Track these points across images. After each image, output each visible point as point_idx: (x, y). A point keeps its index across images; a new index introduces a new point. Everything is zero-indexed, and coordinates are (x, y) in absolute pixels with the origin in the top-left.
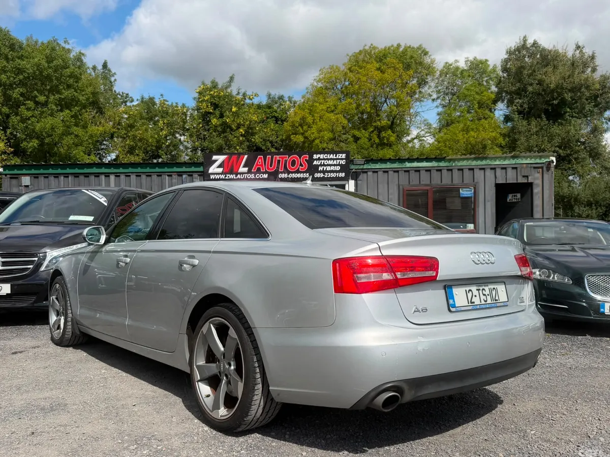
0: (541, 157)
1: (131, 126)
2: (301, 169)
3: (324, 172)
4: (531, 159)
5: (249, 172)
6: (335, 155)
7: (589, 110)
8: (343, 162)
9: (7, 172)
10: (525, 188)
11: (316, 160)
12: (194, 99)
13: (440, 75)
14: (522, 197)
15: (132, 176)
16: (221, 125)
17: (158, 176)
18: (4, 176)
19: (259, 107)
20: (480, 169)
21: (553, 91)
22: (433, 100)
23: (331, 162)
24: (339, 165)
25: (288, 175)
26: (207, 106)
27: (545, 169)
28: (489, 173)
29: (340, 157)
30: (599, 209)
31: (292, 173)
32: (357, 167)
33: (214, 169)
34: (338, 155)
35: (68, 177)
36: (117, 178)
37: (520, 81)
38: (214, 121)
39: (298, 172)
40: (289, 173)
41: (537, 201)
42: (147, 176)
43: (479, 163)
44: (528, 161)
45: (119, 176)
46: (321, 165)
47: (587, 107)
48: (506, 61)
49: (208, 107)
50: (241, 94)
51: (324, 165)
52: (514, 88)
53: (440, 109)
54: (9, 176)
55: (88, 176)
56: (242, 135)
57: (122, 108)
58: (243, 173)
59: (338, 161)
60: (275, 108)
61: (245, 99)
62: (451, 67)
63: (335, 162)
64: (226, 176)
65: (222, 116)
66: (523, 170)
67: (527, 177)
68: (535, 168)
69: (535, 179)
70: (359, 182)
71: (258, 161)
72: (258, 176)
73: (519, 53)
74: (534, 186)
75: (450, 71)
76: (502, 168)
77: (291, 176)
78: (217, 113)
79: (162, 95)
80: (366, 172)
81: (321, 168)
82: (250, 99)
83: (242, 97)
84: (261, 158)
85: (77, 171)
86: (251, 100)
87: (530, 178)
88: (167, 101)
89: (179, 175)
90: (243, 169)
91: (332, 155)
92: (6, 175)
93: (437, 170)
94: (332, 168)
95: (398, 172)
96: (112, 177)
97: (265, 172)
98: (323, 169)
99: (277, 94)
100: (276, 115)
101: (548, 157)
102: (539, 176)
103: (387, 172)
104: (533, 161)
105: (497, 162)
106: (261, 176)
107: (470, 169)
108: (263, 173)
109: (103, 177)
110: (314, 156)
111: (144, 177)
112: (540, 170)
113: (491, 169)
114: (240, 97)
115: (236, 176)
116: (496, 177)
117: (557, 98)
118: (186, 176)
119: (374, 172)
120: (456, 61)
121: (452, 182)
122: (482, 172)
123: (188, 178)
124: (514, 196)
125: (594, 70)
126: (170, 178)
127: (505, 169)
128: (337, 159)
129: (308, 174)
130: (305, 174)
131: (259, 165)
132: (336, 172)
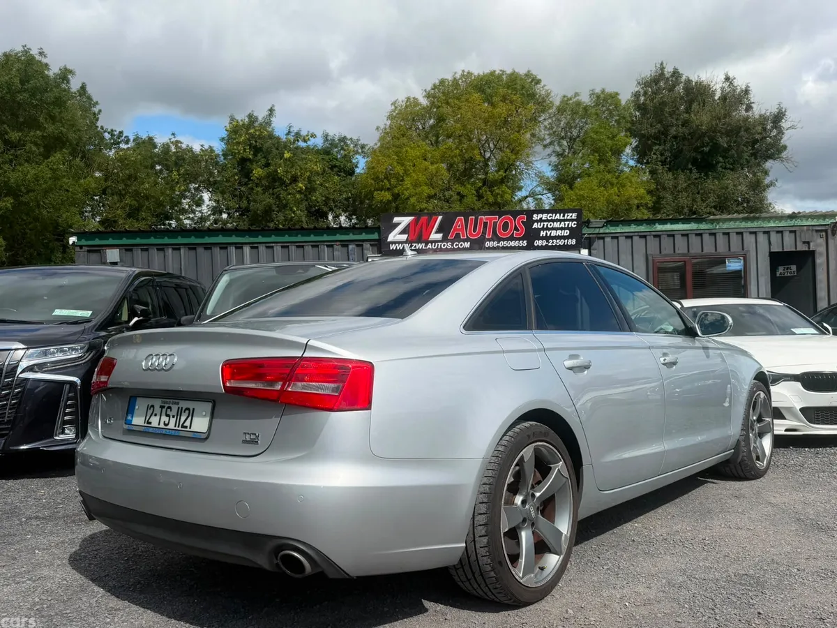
0: (825, 217)
1: (133, 178)
2: (516, 234)
3: (547, 238)
4: (813, 219)
5: (445, 239)
6: (562, 215)
7: (746, 159)
8: (573, 225)
9: (83, 242)
10: (804, 258)
11: (537, 221)
12: (222, 139)
14: (798, 269)
15: (275, 248)
16: (267, 177)
17: (313, 246)
18: (78, 249)
19: (318, 152)
20: (751, 233)
21: (703, 135)
23: (556, 225)
24: (568, 228)
25: (498, 243)
26: (245, 149)
27: (829, 232)
28: (762, 238)
29: (569, 218)
31: (504, 240)
32: (591, 231)
33: (394, 237)
34: (566, 215)
35: (179, 249)
37: (660, 121)
38: (257, 172)
39: (511, 238)
40: (499, 240)
41: (821, 275)
42: (298, 247)
43: (749, 224)
44: (810, 222)
45: (257, 247)
46: (543, 229)
48: (636, 95)
49: (246, 152)
50: (293, 134)
51: (547, 229)
52: (653, 131)
54: (86, 249)
55: (210, 248)
56: (299, 192)
58: (435, 242)
59: (567, 223)
60: (335, 153)
61: (298, 141)
62: (571, 102)
63: (562, 225)
64: (411, 246)
65: (268, 164)
66: (802, 235)
67: (808, 243)
68: (817, 231)
69: (817, 245)
70: (592, 251)
71: (457, 223)
72: (456, 245)
73: (656, 84)
74: (817, 256)
75: (570, 108)
76: (778, 232)
77: (502, 244)
78: (260, 159)
80: (603, 238)
81: (543, 233)
82: (305, 141)
83: (294, 138)
84: (461, 220)
85: (193, 240)
87: (812, 244)
88: (182, 143)
89: (343, 246)
90: (435, 236)
91: (558, 215)
92: (81, 247)
93: (697, 235)
94: (559, 233)
95: (645, 237)
96: (247, 250)
97: (467, 240)
98: (547, 234)
99: (337, 135)
100: (338, 164)
101: (833, 216)
102: (822, 241)
103: (631, 237)
104: (817, 222)
105: (772, 224)
106: (461, 245)
107: (737, 233)
108: (464, 241)
109: (233, 250)
110: (534, 216)
111: (292, 248)
112: (824, 234)
113: (765, 232)
114: (291, 138)
115: (426, 246)
116: (770, 243)
117: (708, 144)
118: (354, 246)
119: (613, 238)
120: (576, 94)
121: (716, 250)
122: (753, 236)
123: (357, 250)
124: (787, 269)
125: (749, 108)
126: (331, 249)
127: (782, 232)
128: (564, 220)
129: (525, 242)
130: (521, 241)
131: (459, 230)
132: (564, 238)
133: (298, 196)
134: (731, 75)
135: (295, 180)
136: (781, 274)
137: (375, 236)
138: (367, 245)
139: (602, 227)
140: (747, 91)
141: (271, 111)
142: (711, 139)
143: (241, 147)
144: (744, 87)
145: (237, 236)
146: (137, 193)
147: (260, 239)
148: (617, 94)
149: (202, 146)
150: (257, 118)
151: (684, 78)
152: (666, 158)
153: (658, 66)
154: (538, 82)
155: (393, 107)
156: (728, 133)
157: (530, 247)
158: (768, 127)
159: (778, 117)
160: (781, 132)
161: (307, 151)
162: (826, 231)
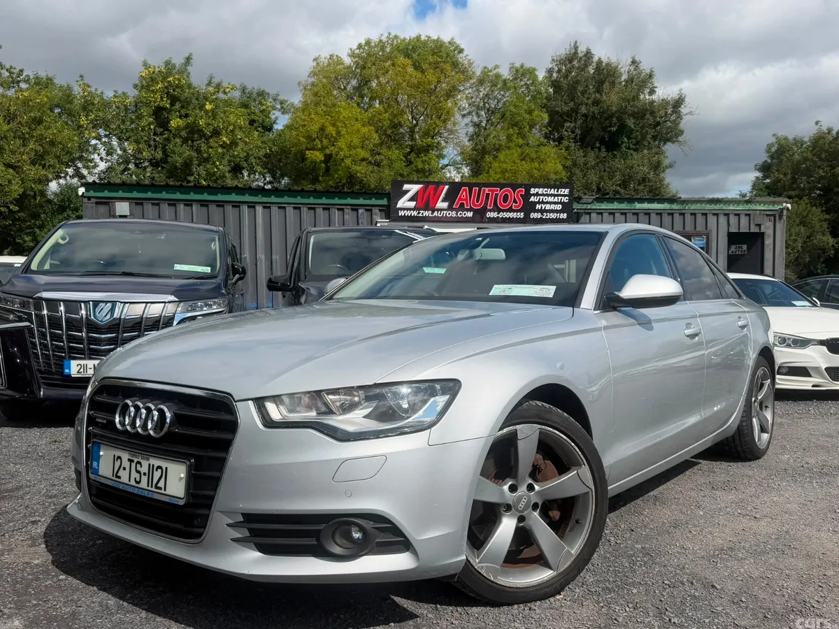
0: (774, 203)
2: (515, 206)
3: (542, 211)
4: (764, 205)
5: (450, 208)
6: (556, 190)
8: (565, 200)
9: (92, 193)
10: (755, 239)
11: (534, 195)
12: (136, 86)
14: (748, 249)
15: (287, 209)
16: (185, 128)
17: (324, 209)
20: (714, 215)
21: (612, 115)
23: (551, 199)
24: (560, 203)
25: (498, 214)
27: (777, 216)
28: (723, 220)
29: (562, 193)
31: (503, 211)
32: (580, 206)
33: (404, 203)
34: (560, 190)
35: (191, 205)
37: (573, 99)
38: (178, 122)
39: (510, 210)
40: (499, 211)
41: (769, 255)
42: (309, 208)
43: (713, 207)
44: (762, 207)
45: (269, 207)
46: (539, 202)
48: (551, 72)
50: (213, 85)
51: (543, 202)
52: (567, 108)
53: (471, 129)
54: (93, 200)
55: (223, 206)
56: (221, 146)
58: (441, 210)
59: (560, 198)
60: (253, 107)
61: (219, 92)
62: (491, 74)
63: (556, 200)
64: (419, 213)
66: (755, 218)
67: (760, 225)
68: (767, 215)
69: (767, 228)
71: (462, 193)
72: (460, 214)
73: (570, 62)
74: (766, 237)
75: (489, 79)
76: (736, 215)
77: (502, 215)
79: (81, 76)
80: (590, 214)
81: (538, 207)
82: (225, 93)
83: (214, 89)
84: (464, 190)
87: (762, 227)
88: (90, 86)
89: (353, 210)
90: (441, 204)
91: (553, 190)
92: (89, 198)
93: (669, 214)
94: (553, 207)
95: (625, 214)
96: (259, 209)
97: (470, 210)
98: (542, 207)
99: (256, 88)
100: (256, 118)
101: (781, 203)
102: (770, 224)
103: (614, 214)
104: (766, 207)
105: (732, 207)
106: (465, 214)
108: (468, 210)
109: (245, 208)
110: (532, 190)
111: (304, 210)
112: (772, 218)
113: (725, 215)
114: (212, 89)
115: (432, 214)
116: (729, 224)
117: (615, 124)
118: (363, 210)
119: (598, 213)
120: (496, 67)
121: (684, 229)
122: (715, 217)
123: (366, 214)
124: (739, 248)
125: (652, 92)
126: (341, 212)
127: (739, 215)
128: (558, 195)
129: (522, 214)
130: (519, 214)
131: (464, 200)
132: (557, 211)
133: (220, 150)
134: (637, 59)
135: (216, 133)
136: (733, 252)
137: (385, 202)
138: (376, 210)
139: (590, 204)
140: (651, 76)
141: (188, 59)
142: (619, 119)
143: (158, 96)
144: (648, 71)
146: (42, 138)
147: (273, 199)
148: (535, 69)
149: (116, 92)
150: (174, 66)
151: (596, 59)
152: (576, 136)
153: (573, 44)
154: (461, 51)
155: (315, 64)
156: (634, 115)
157: (527, 219)
158: (669, 112)
159: (678, 103)
160: (680, 117)
161: (228, 103)
162: (774, 216)
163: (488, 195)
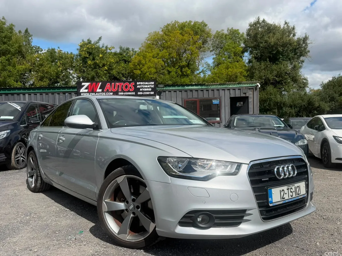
0: (252, 83)
1: (41, 65)
2: (131, 90)
3: (143, 91)
6: (148, 83)
7: (292, 56)
8: (153, 86)
10: (245, 99)
11: (139, 85)
12: (78, 49)
13: (214, 37)
14: (243, 103)
15: (37, 95)
16: (93, 64)
17: (52, 94)
19: (115, 54)
20: (223, 90)
21: (273, 46)
22: (211, 51)
23: (146, 86)
24: (151, 88)
25: (124, 93)
26: (85, 54)
27: (254, 89)
28: (227, 92)
29: (151, 84)
30: (296, 109)
31: (126, 92)
32: (160, 89)
33: (83, 90)
34: (150, 83)
35: (2, 95)
36: (30, 95)
37: (256, 41)
38: (89, 62)
39: (129, 91)
40: (124, 92)
41: (251, 106)
42: (46, 94)
43: (222, 86)
44: (246, 85)
45: (31, 94)
46: (141, 88)
47: (291, 55)
48: (249, 30)
50: (105, 47)
51: (143, 88)
52: (253, 45)
53: (215, 56)
55: (13, 95)
56: (105, 70)
57: (36, 55)
58: (99, 92)
59: (150, 86)
60: (124, 55)
61: (107, 50)
62: (220, 33)
63: (149, 86)
64: (90, 94)
65: (94, 59)
66: (243, 90)
67: (246, 93)
68: (249, 89)
69: (249, 94)
70: (161, 97)
71: (107, 86)
72: (107, 94)
73: (256, 26)
74: (249, 98)
75: (219, 36)
76: (233, 89)
78: (91, 57)
79: (59, 47)
80: (165, 92)
81: (141, 90)
83: (105, 49)
84: (109, 84)
85: (7, 92)
86: (111, 50)
87: (247, 94)
88: (62, 51)
89: (63, 94)
91: (147, 83)
93: (201, 90)
94: (147, 89)
95: (181, 91)
96: (27, 95)
97: (111, 92)
98: (142, 90)
99: (125, 47)
100: (125, 58)
101: (256, 83)
102: (251, 93)
103: (176, 91)
104: (248, 85)
105: (231, 86)
106: (109, 94)
107: (217, 90)
108: (110, 92)
109: (22, 95)
110: (137, 83)
111: (44, 95)
112: (252, 90)
113: (228, 90)
114: (104, 48)
115: (95, 94)
116: (230, 94)
117: (275, 50)
118: (68, 94)
119: (169, 91)
120: (222, 30)
121: (208, 96)
123: (69, 95)
124: (240, 103)
125: (294, 35)
126: (59, 95)
127: (235, 89)
128: (149, 85)
129: (134, 93)
130: (133, 93)
132: (149, 91)
134: (288, 22)
135: (104, 65)
136: (238, 105)
138: (73, 94)
139: (163, 88)
140: (294, 29)
141: (100, 38)
142: (277, 48)
143: (83, 52)
145: (23, 90)
146: (43, 71)
147: (32, 91)
148: (238, 30)
150: (91, 41)
151: (267, 23)
153: (257, 18)
154: (206, 25)
155: (149, 35)
156: (282, 46)
157: (136, 95)
158: (301, 43)
159: (305, 39)
160: (306, 45)
163: (118, 86)
